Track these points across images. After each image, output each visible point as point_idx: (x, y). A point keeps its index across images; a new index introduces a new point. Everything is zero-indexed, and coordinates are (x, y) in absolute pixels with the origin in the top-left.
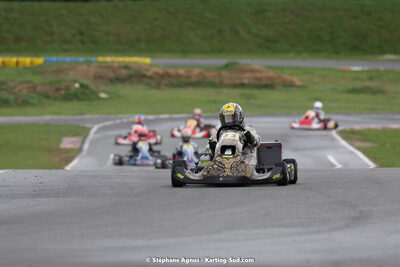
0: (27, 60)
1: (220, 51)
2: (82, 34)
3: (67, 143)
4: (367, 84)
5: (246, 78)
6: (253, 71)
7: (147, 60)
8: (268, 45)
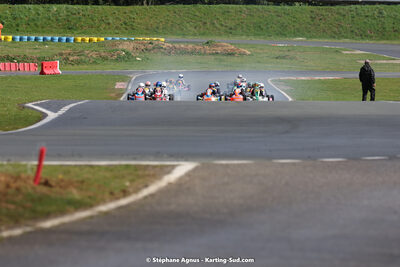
0: (95, 39)
1: (204, 34)
2: (125, 24)
3: (119, 85)
4: (287, 53)
5: (219, 50)
6: (222, 46)
7: (163, 40)
8: (230, 31)
